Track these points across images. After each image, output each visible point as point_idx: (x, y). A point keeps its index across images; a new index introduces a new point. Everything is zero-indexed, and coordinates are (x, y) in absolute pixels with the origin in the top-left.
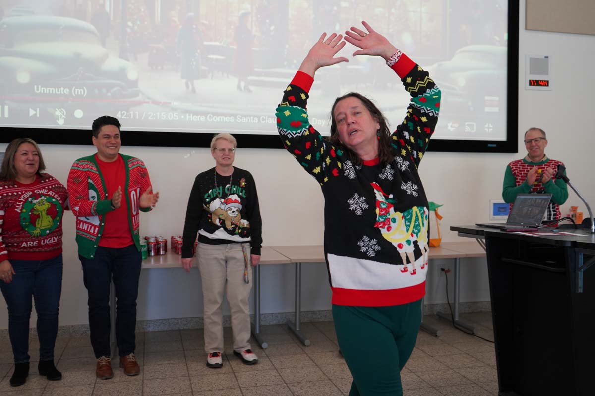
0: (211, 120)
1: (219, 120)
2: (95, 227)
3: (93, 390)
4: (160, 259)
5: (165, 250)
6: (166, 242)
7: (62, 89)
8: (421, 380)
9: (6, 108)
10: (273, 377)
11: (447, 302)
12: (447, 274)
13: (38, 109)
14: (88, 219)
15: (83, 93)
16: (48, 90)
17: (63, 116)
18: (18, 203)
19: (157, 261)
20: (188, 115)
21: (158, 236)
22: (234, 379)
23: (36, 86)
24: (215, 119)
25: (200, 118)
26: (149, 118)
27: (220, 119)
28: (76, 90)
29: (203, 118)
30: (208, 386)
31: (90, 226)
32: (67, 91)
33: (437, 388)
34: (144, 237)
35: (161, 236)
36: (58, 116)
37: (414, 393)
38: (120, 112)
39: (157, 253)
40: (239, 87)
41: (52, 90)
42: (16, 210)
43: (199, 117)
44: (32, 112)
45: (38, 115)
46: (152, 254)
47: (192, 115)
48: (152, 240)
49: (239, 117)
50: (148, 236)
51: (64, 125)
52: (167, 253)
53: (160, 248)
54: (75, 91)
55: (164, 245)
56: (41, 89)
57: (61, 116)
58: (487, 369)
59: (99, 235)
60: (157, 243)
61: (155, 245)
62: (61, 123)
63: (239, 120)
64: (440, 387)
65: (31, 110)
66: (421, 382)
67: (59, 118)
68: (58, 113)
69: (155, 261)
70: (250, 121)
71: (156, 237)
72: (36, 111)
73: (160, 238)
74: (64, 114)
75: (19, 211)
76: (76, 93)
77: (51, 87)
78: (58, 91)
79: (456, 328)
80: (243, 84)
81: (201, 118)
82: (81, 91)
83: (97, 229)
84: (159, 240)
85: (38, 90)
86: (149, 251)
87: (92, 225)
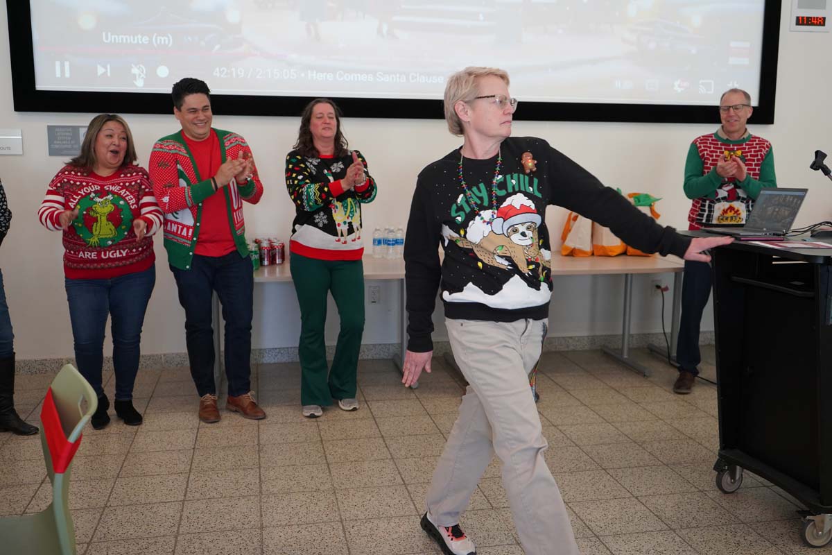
0: (342, 79)
1: (352, 79)
2: (188, 228)
3: (197, 436)
4: (276, 270)
5: (283, 258)
6: (283, 247)
7: (139, 36)
8: (620, 432)
9: (67, 64)
10: (426, 425)
11: (663, 332)
12: (664, 293)
13: (108, 66)
14: (177, 218)
15: (167, 42)
16: (120, 39)
17: (142, 75)
18: (74, 196)
19: (272, 273)
20: (309, 72)
21: (272, 239)
22: (375, 426)
23: (104, 34)
24: (347, 77)
25: (326, 76)
26: (258, 77)
27: (354, 77)
28: (159, 38)
29: (330, 76)
30: (342, 434)
31: (180, 227)
32: (145, 39)
33: (640, 444)
34: (254, 239)
35: (276, 239)
36: (135, 75)
37: (608, 449)
38: (218, 69)
39: (272, 261)
40: (380, 31)
41: (126, 39)
42: (70, 204)
43: (325, 74)
44: (100, 70)
45: (109, 74)
46: (266, 263)
47: (315, 72)
48: (265, 244)
49: (380, 75)
50: (259, 238)
51: (144, 87)
52: (285, 261)
53: (276, 254)
54: (156, 39)
55: (280, 251)
56: (112, 38)
57: (140, 75)
58: (710, 421)
59: (195, 239)
60: (272, 248)
61: (269, 251)
62: (139, 86)
63: (380, 79)
64: (644, 442)
65: (99, 67)
66: (619, 435)
67: (137, 77)
68: (135, 71)
69: (270, 273)
70: (394, 80)
71: (269, 240)
72: (106, 69)
73: (275, 241)
74: (143, 72)
75: (73, 207)
76: (158, 42)
77: (125, 35)
78: (134, 40)
79: (672, 365)
80: (385, 28)
81: (328, 76)
82: (165, 41)
83: (191, 230)
84: (275, 244)
85: (107, 39)
86: (261, 259)
87: (184, 226)
